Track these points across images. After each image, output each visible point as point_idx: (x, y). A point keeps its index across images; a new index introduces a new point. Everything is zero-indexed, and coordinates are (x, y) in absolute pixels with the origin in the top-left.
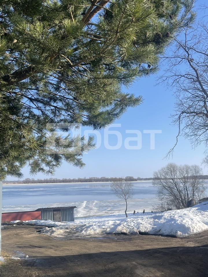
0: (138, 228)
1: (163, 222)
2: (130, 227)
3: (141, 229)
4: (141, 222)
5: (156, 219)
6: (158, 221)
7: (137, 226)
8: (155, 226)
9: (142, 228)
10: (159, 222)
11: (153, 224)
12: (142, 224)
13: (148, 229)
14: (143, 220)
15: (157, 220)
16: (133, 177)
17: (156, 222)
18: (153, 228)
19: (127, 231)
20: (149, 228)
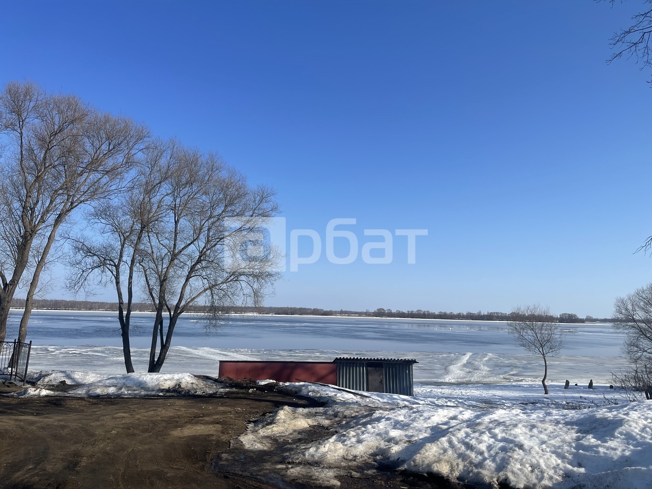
0: (502, 466)
1: (619, 453)
2: (473, 455)
3: (513, 472)
4: (521, 439)
5: (587, 432)
6: (597, 446)
7: (501, 455)
8: (580, 466)
9: (518, 466)
10: (601, 450)
11: (570, 457)
12: (521, 447)
13: (542, 478)
14: (535, 430)
15: (591, 440)
16: (575, 316)
17: (586, 448)
18: (567, 475)
19: (452, 470)
20: (551, 472)
